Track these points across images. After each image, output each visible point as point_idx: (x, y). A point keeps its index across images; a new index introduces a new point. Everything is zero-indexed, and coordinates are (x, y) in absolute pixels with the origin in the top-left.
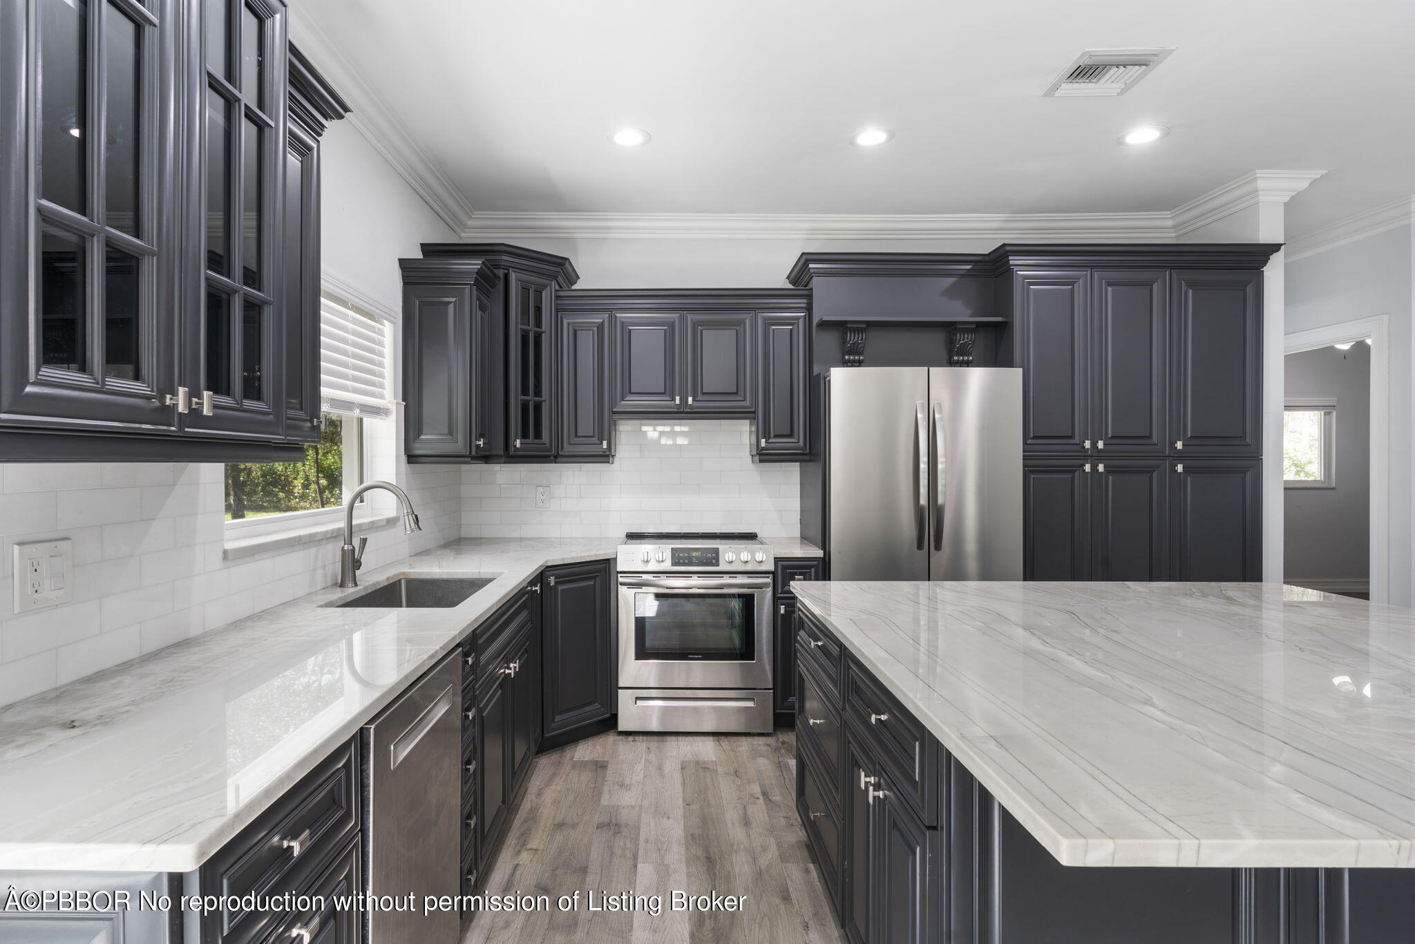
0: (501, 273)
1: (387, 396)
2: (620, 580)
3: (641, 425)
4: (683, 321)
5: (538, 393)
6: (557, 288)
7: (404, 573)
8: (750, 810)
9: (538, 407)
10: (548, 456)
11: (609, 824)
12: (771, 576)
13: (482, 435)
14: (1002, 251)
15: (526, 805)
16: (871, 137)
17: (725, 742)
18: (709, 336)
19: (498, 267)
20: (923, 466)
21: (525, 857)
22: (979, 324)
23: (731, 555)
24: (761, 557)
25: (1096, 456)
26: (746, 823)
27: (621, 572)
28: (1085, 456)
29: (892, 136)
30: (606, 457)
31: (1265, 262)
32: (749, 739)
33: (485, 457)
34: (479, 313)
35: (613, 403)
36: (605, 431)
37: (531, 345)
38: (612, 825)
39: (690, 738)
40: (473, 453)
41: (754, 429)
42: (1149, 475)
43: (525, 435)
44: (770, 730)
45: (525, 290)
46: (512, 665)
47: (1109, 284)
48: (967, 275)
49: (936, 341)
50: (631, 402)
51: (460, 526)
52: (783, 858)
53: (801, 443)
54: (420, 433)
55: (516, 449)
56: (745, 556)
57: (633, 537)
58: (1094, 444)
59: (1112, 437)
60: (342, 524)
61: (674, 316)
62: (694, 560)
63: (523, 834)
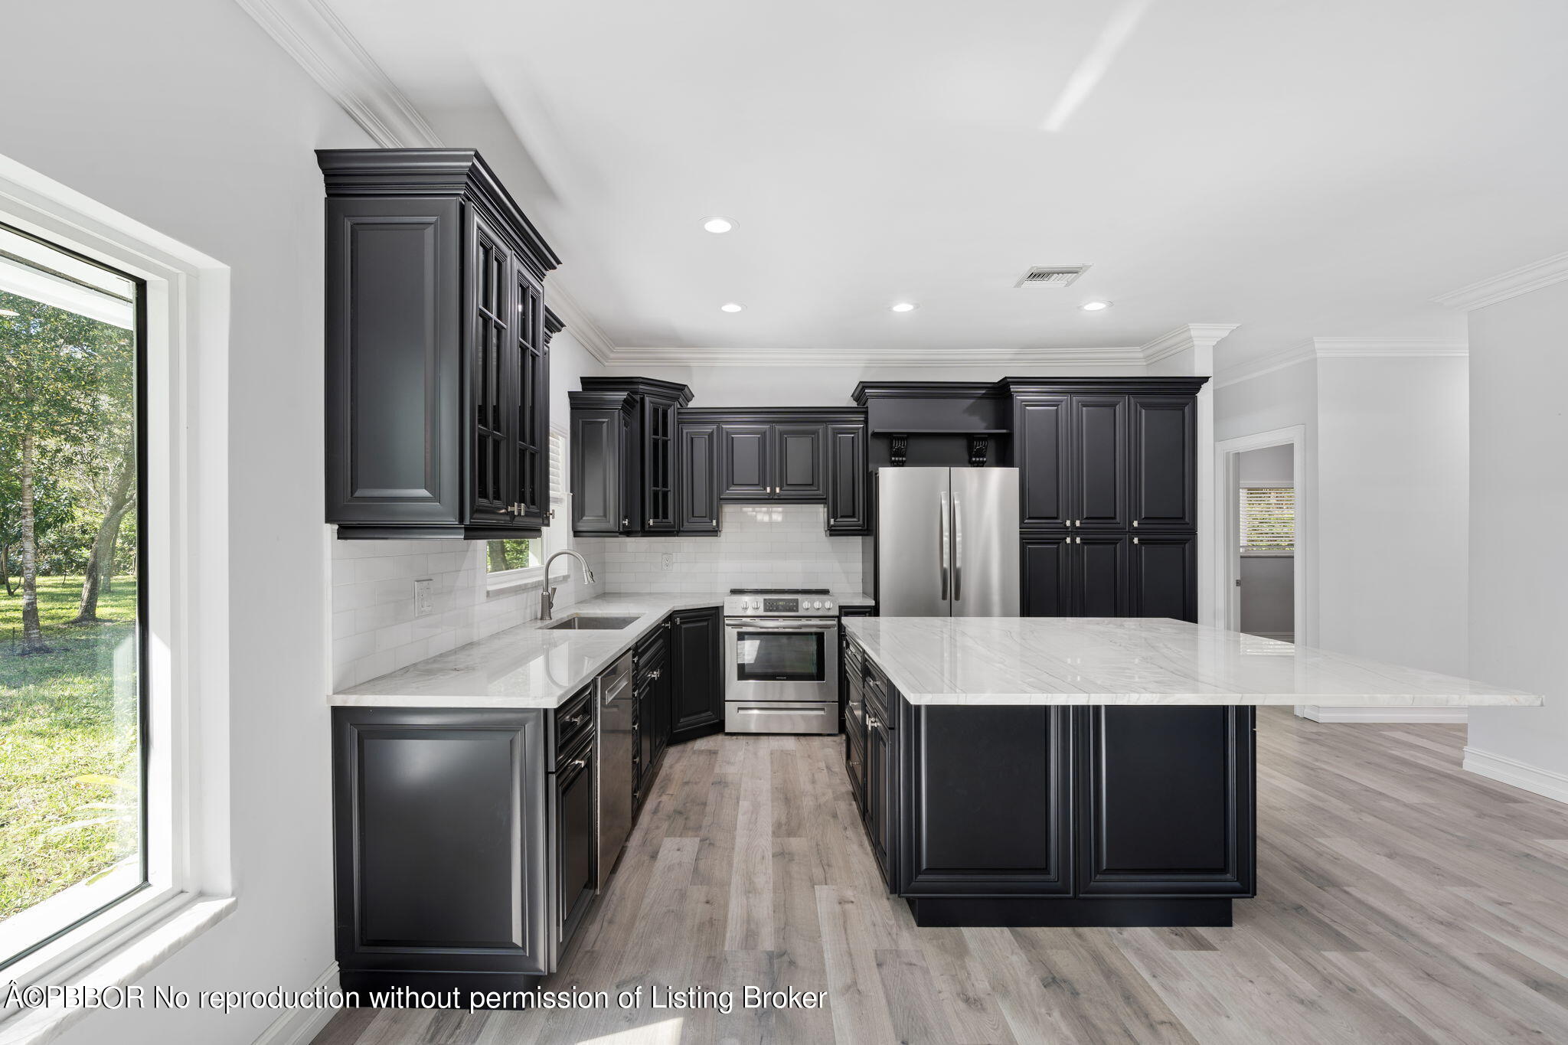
0: (638, 398)
1: (561, 490)
2: (727, 622)
3: (741, 508)
4: (772, 430)
5: (665, 485)
6: (679, 406)
7: (577, 614)
8: (816, 776)
9: (665, 495)
10: (673, 532)
11: (720, 782)
12: (836, 619)
13: (625, 517)
14: (1004, 382)
15: (662, 773)
16: (903, 308)
17: (803, 740)
18: (792, 443)
19: (636, 393)
20: (946, 539)
21: (664, 798)
22: (990, 435)
23: (806, 604)
24: (829, 606)
25: (1074, 532)
26: (813, 782)
27: (727, 617)
28: (1067, 531)
29: (917, 306)
30: (715, 532)
31: (1198, 390)
32: (821, 738)
33: (628, 533)
34: (624, 428)
35: (719, 494)
36: (714, 513)
37: (660, 450)
38: (721, 783)
39: (778, 737)
40: (621, 530)
41: (826, 509)
42: (1114, 546)
43: (656, 516)
44: (837, 732)
45: (656, 411)
46: (655, 673)
47: (1084, 406)
48: (983, 397)
49: (960, 446)
50: (735, 491)
51: (604, 583)
52: (836, 799)
53: (861, 522)
54: (583, 515)
55: (650, 527)
56: (817, 605)
57: (734, 592)
58: (1073, 523)
59: (1087, 518)
60: (542, 578)
61: (766, 427)
62: (780, 608)
63: (662, 787)
